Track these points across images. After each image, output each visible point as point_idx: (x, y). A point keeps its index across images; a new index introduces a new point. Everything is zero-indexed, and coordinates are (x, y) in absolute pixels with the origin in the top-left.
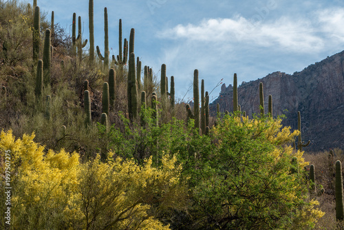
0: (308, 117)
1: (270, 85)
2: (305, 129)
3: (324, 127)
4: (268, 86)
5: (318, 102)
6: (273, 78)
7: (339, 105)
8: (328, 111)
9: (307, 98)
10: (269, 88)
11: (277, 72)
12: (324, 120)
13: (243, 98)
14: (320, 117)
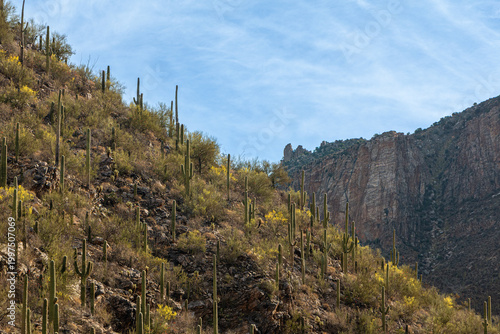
0: (442, 210)
1: (378, 154)
2: (436, 232)
3: (469, 229)
4: (374, 156)
5: (459, 186)
6: (384, 142)
7: (496, 192)
8: (477, 200)
9: (440, 178)
10: (376, 159)
11: (391, 132)
12: (469, 216)
13: (330, 175)
14: (463, 212)
